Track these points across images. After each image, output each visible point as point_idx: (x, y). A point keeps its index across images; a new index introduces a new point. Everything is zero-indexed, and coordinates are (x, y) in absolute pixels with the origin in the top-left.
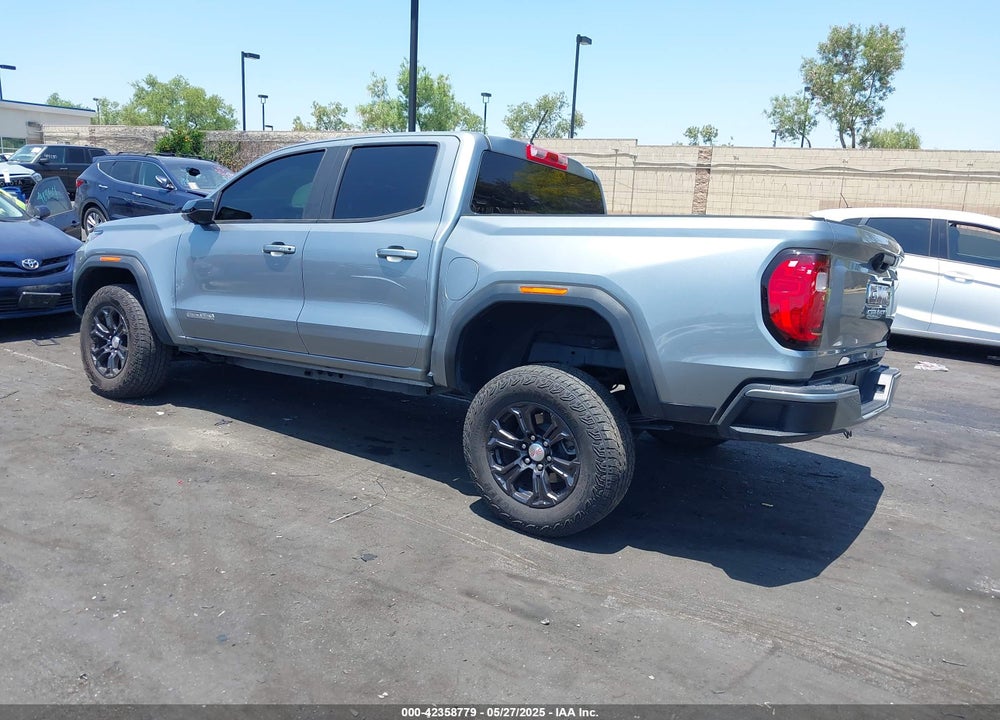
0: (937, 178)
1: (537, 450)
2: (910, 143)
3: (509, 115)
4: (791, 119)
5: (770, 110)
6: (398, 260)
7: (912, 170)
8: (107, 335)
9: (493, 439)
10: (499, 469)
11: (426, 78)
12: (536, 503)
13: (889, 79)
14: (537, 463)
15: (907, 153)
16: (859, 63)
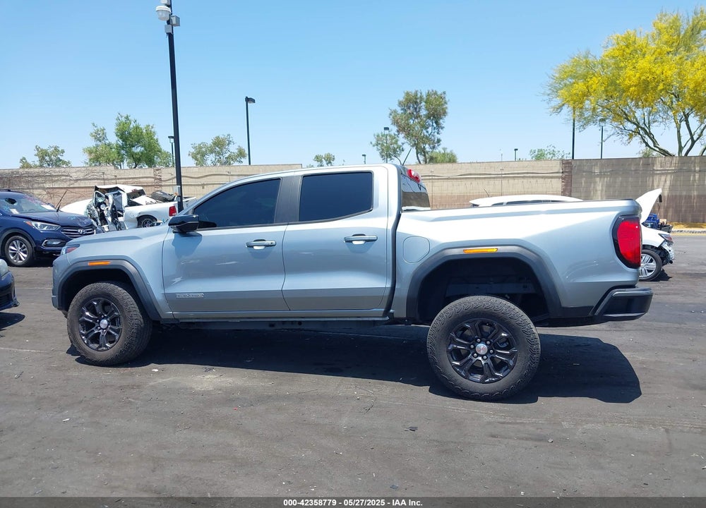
0: (485, 178)
1: (482, 347)
2: (452, 160)
3: (193, 150)
4: (388, 148)
5: (374, 142)
6: (362, 242)
7: (470, 174)
8: (95, 320)
9: (451, 345)
10: (458, 364)
11: (137, 128)
12: (488, 380)
13: (441, 121)
14: (482, 356)
15: (450, 165)
16: (423, 112)
